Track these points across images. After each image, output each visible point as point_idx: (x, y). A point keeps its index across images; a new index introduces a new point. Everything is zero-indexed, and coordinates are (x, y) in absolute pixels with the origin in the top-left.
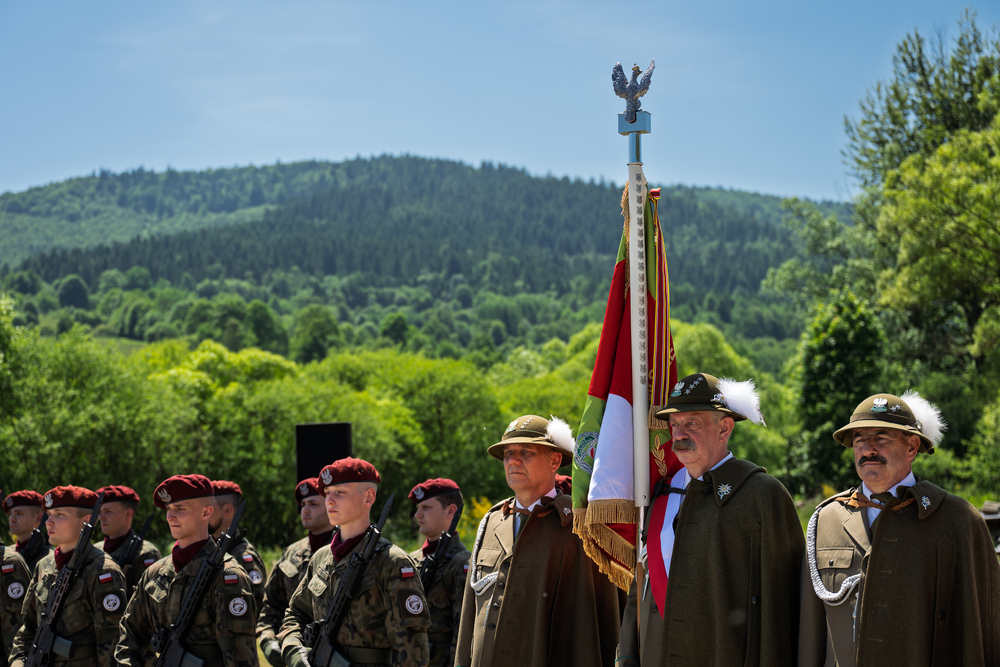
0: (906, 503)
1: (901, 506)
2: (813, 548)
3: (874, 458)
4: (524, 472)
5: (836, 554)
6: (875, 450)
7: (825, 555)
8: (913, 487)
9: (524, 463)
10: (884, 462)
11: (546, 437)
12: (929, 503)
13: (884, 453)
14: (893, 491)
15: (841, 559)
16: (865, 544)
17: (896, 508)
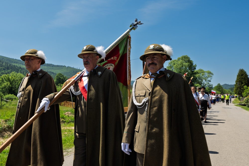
0: (162, 76)
1: (161, 77)
2: (134, 90)
3: (153, 64)
4: (30, 64)
5: (141, 92)
6: (153, 61)
7: (137, 92)
8: (164, 71)
9: (30, 62)
10: (156, 65)
11: (36, 54)
12: (169, 76)
13: (155, 62)
14: (158, 72)
15: (142, 93)
16: (149, 88)
17: (159, 77)
